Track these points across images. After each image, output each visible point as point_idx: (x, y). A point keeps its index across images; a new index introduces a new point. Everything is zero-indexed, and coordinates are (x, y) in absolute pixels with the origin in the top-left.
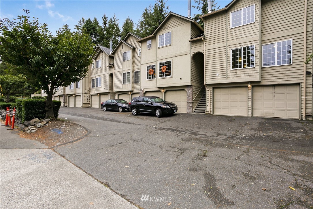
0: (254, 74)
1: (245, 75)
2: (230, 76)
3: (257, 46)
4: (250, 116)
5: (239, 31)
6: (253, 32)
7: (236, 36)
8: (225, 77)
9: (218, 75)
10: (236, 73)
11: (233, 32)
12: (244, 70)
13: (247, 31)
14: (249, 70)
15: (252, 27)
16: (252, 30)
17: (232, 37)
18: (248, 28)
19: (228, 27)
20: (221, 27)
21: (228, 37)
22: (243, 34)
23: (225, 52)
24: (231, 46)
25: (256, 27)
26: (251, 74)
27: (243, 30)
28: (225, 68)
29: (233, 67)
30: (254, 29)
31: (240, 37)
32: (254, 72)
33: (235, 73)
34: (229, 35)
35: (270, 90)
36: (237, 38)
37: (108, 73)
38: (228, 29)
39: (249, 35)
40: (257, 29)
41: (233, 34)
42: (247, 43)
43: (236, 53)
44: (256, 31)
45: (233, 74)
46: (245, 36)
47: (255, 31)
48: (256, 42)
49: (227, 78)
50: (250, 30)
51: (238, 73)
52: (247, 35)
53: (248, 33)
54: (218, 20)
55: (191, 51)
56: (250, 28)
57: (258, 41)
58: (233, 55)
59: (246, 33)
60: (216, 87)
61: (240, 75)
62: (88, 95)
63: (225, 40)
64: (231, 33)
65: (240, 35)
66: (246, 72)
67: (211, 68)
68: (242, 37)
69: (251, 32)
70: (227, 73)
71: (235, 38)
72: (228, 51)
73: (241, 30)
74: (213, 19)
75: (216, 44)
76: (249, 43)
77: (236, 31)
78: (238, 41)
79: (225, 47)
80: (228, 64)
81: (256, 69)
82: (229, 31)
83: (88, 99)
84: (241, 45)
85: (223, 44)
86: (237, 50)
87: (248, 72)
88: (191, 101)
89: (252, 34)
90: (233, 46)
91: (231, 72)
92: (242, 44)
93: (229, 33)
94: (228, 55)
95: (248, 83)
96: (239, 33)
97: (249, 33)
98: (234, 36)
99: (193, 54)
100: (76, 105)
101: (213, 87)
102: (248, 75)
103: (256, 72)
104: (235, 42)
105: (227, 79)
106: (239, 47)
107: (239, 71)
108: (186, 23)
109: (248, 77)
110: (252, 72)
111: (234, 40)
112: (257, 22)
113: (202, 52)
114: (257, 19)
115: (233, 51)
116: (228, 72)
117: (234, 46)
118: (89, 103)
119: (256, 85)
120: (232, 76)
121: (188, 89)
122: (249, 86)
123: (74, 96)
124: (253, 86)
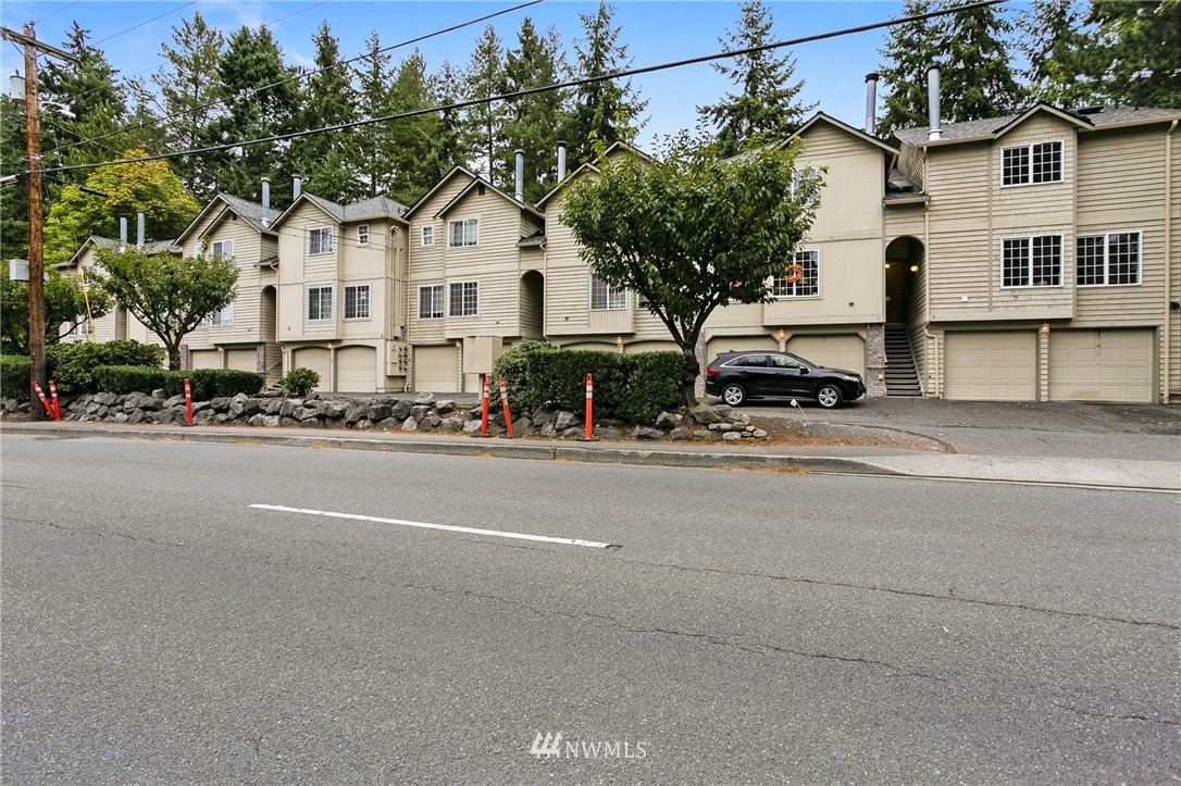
0: (1059, 302)
1: (1039, 303)
2: (999, 304)
3: (1068, 238)
4: (1044, 399)
5: (1023, 196)
6: (1058, 203)
7: (1014, 207)
8: (987, 305)
9: (965, 299)
10: (1016, 296)
11: (1007, 197)
12: (1035, 292)
13: (1042, 199)
14: (1048, 292)
15: (1056, 193)
16: (1056, 198)
17: (1004, 208)
18: (1045, 194)
19: (994, 183)
20: (974, 179)
21: (994, 208)
22: (1034, 205)
23: (986, 243)
24: (1001, 231)
25: (1064, 192)
26: (1053, 303)
27: (1032, 195)
28: (987, 284)
29: (1007, 283)
30: (1061, 198)
31: (1025, 211)
32: (1060, 297)
33: (1012, 298)
34: (997, 203)
35: (1091, 340)
36: (1017, 212)
37: (516, 268)
38: (994, 188)
39: (1048, 210)
40: (1067, 197)
41: (1008, 202)
42: (1043, 229)
43: (1014, 249)
44: (1065, 203)
45: (1008, 299)
46: (1038, 210)
47: (1063, 203)
48: (1065, 227)
49: (991, 309)
50: (1050, 199)
51: (1020, 298)
52: (1043, 210)
53: (1045, 204)
54: (965, 160)
55: (884, 232)
56: (1052, 193)
57: (1071, 227)
58: (1007, 254)
59: (1040, 205)
60: (952, 329)
61: (1025, 303)
62: (403, 345)
63: (986, 214)
64: (1003, 198)
65: (1026, 206)
66: (1041, 297)
67: (945, 281)
68: (1030, 211)
69: (1052, 204)
70: (990, 297)
71: (1012, 212)
72: (994, 242)
73: (1027, 195)
74: (951, 156)
75: (961, 221)
76: (1048, 228)
77: (1014, 196)
78: (1020, 221)
79: (987, 233)
80: (994, 274)
81: (1064, 291)
82: (995, 193)
83: (403, 359)
84: (1026, 230)
85: (982, 224)
86: (1016, 243)
87: (1046, 297)
88: (880, 366)
89: (1056, 209)
90: (1006, 231)
91: (1002, 293)
92: (1032, 229)
93: (997, 198)
94: (995, 253)
95: (1042, 321)
96: (1022, 201)
97: (1048, 204)
98: (1009, 207)
99: (892, 239)
100: (339, 383)
101: (947, 329)
102: (1044, 303)
103: (1065, 297)
104: (1012, 221)
105: (990, 311)
106: (1023, 236)
107: (1023, 293)
108: (869, 151)
109: (1046, 308)
110: (1055, 297)
111: (1010, 218)
112: (1067, 181)
113: (919, 237)
114: (1068, 176)
115: (1007, 244)
116: (994, 294)
117: (1010, 231)
118: (404, 377)
119: (1060, 326)
120: (1005, 304)
121: (871, 333)
122: (1045, 328)
123: (329, 350)
124: (1052, 330)
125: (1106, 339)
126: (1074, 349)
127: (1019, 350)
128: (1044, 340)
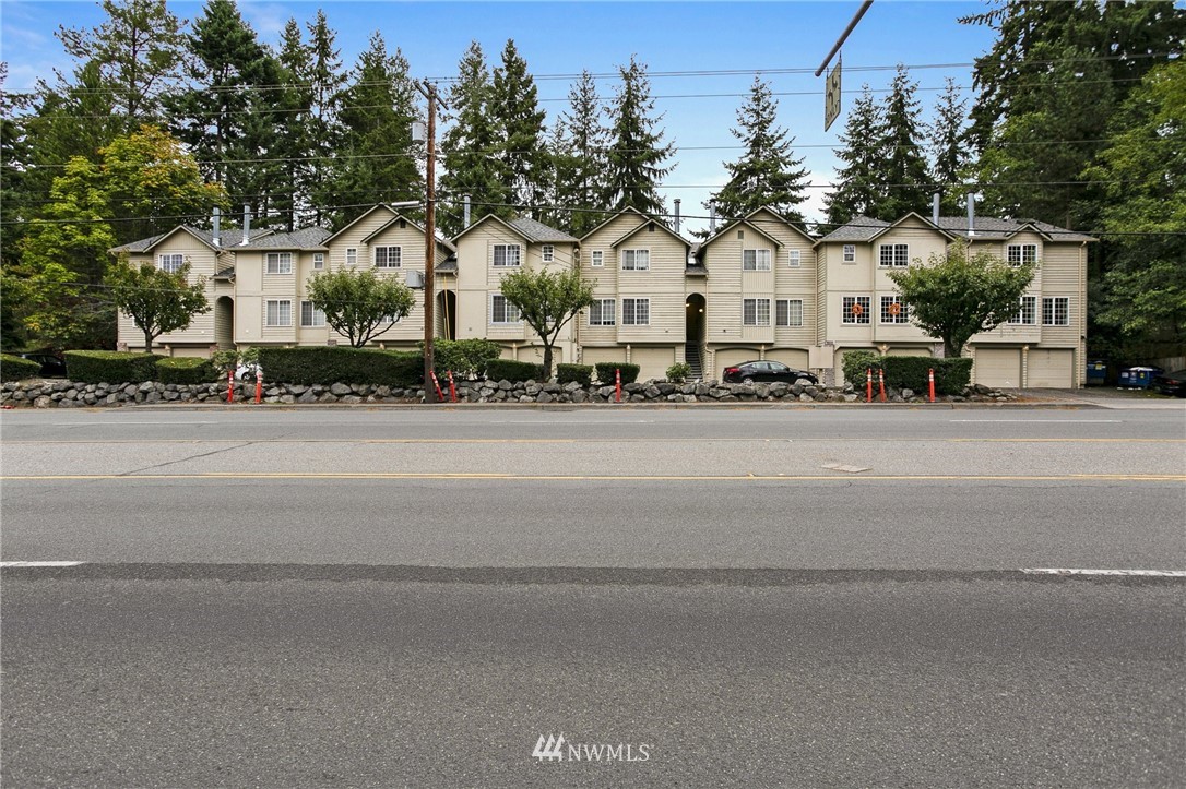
0: (1034, 334)
1: (1025, 334)
2: (1006, 334)
3: (1039, 299)
4: (1023, 387)
10: (1014, 330)
12: (1023, 328)
14: (1029, 327)
25: (1038, 273)
26: (1031, 333)
33: (1012, 330)
35: (1046, 354)
37: (683, 290)
40: (1038, 276)
44: (1038, 279)
45: (1010, 331)
48: (1037, 292)
49: (1002, 336)
51: (1016, 330)
54: (989, 249)
57: (1040, 293)
60: (980, 346)
61: (1018, 333)
70: (1001, 329)
74: (982, 246)
76: (1030, 292)
81: (1036, 328)
91: (1007, 327)
101: (977, 346)
103: (1037, 331)
107: (1017, 327)
108: (938, 237)
109: (1028, 336)
110: (1032, 330)
112: (1038, 267)
114: (1039, 264)
116: (1003, 328)
119: (1033, 347)
121: (936, 348)
122: (1026, 348)
123: (512, 348)
124: (1030, 349)
125: (1053, 355)
126: (1039, 359)
127: (1011, 359)
128: (1025, 354)
